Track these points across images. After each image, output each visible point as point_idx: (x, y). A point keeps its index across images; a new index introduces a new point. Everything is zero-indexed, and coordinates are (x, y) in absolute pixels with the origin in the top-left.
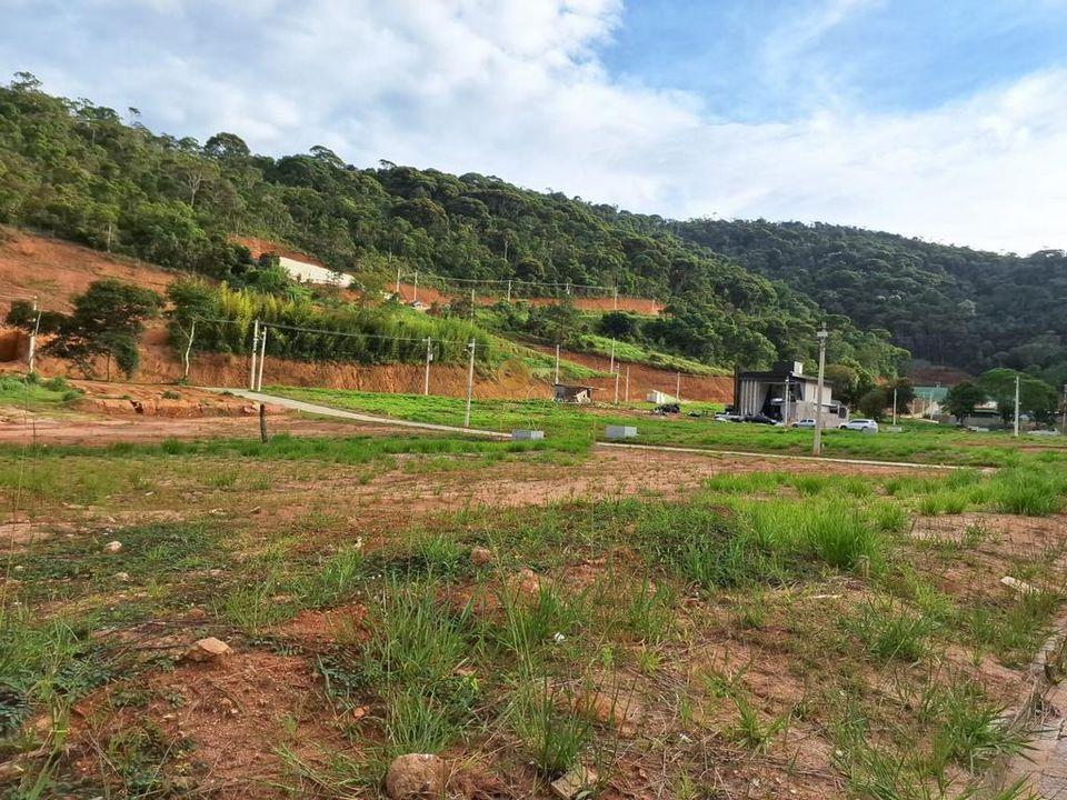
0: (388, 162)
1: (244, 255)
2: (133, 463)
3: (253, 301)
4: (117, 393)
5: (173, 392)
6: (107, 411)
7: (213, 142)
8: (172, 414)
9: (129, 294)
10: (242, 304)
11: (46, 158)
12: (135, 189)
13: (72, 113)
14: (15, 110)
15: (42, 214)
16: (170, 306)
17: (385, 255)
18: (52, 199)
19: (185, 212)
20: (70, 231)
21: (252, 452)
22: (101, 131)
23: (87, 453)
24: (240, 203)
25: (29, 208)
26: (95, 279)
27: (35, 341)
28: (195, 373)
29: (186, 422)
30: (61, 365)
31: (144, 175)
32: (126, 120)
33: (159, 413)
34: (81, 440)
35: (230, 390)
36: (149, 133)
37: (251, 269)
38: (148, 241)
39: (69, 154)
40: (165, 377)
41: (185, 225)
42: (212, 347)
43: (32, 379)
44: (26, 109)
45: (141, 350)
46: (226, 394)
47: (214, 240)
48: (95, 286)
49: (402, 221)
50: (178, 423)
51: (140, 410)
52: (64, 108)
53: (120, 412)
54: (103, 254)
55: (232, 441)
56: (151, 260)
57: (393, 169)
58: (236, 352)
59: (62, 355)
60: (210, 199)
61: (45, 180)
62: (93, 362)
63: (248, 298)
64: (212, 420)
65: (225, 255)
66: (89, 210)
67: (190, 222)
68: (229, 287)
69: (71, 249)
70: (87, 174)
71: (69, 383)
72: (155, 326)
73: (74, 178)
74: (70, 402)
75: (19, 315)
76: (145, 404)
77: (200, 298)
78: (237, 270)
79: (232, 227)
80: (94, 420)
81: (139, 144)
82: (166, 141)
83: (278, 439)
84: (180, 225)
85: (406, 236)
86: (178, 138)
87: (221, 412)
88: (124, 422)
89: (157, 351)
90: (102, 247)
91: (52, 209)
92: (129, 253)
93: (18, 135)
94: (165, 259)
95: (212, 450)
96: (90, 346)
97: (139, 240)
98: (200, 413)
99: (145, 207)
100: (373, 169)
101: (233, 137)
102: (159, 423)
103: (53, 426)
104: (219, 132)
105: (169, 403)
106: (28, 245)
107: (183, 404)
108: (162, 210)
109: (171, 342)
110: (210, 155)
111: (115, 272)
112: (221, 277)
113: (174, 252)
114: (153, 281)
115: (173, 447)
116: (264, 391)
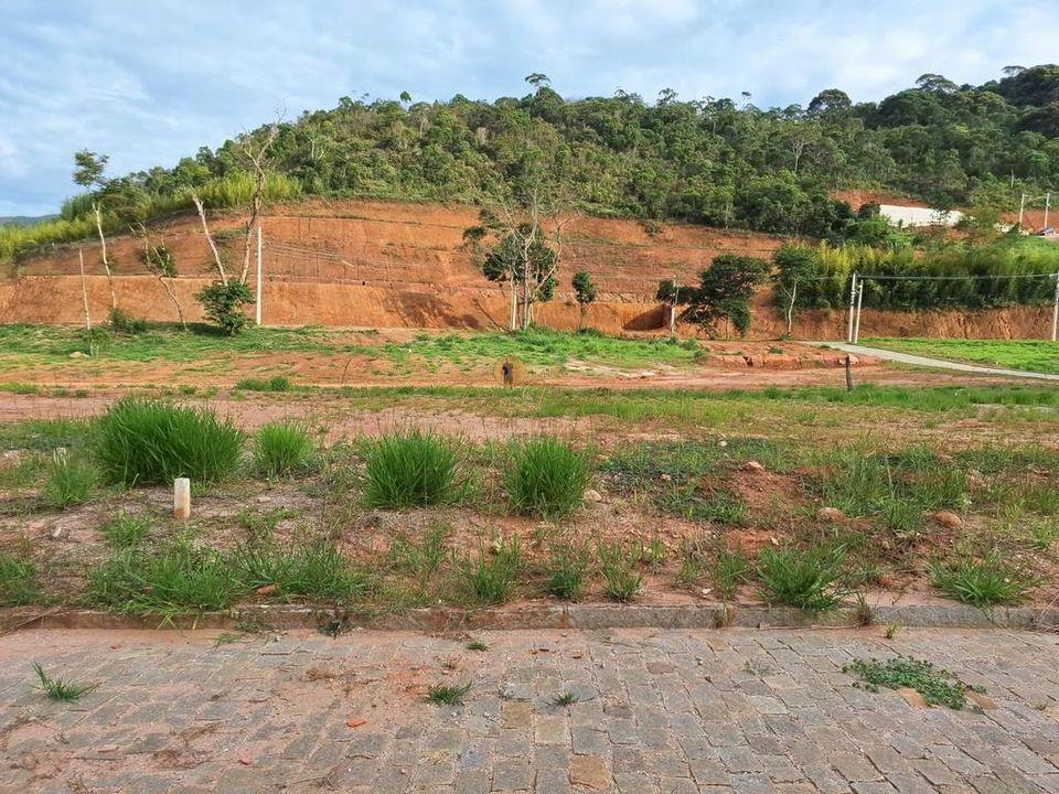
0: (1014, 68)
1: (843, 210)
2: (740, 404)
3: (851, 255)
4: (733, 349)
5: (778, 347)
6: (726, 365)
7: (816, 102)
8: (776, 366)
9: (742, 264)
10: (839, 260)
11: (681, 158)
12: (747, 167)
13: (699, 112)
14: (660, 123)
15: (679, 206)
16: (776, 270)
17: (1005, 180)
18: (685, 192)
19: (789, 179)
20: (696, 216)
21: (835, 398)
22: (722, 120)
23: (712, 397)
24: (841, 157)
25: (670, 202)
26: (716, 254)
27: (676, 311)
28: (798, 329)
29: (787, 373)
30: (693, 329)
31: (754, 152)
32: (740, 105)
33: (766, 365)
34: (707, 387)
35: (827, 344)
36: (758, 111)
37: (851, 222)
38: (758, 213)
39: (697, 149)
40: (772, 334)
41: (790, 191)
42: (813, 304)
43: (673, 341)
44: (667, 120)
45: (752, 311)
46: (824, 347)
47: (815, 200)
48: (717, 261)
49: (1030, 135)
50: (781, 374)
51: (750, 364)
52: (693, 110)
53: (735, 366)
54: (722, 231)
55: (822, 389)
56: (761, 230)
57: (1021, 74)
58: (835, 306)
59: (693, 320)
60: (812, 161)
61: (680, 177)
62: (716, 325)
63: (845, 252)
64: (809, 371)
65: (826, 214)
66: (711, 195)
67: (794, 187)
68: (828, 244)
69: (699, 231)
70: (709, 163)
71: (698, 343)
72: (763, 289)
73: (700, 169)
74: (699, 359)
75: (665, 292)
76: (754, 358)
77: (802, 259)
78: (837, 226)
79: (833, 183)
80: (716, 372)
81: (750, 124)
82: (772, 115)
83: (862, 387)
84: (784, 193)
85: (1035, 152)
86: (783, 108)
87: (818, 364)
88: (737, 374)
89: (765, 311)
90: (722, 225)
91: (686, 200)
92: (742, 226)
93: (662, 144)
94: (773, 227)
95: (804, 396)
96: (714, 312)
97: (752, 215)
98: (799, 365)
99: (755, 182)
100: (994, 82)
101: (834, 92)
102: (767, 374)
103: (694, 378)
104: (821, 91)
105: (774, 357)
106: (670, 233)
107: (785, 357)
108: (769, 182)
109: (777, 302)
110: (812, 116)
111: (729, 245)
112: (823, 234)
113: (780, 219)
114: (761, 249)
115: (772, 394)
116: (860, 343)
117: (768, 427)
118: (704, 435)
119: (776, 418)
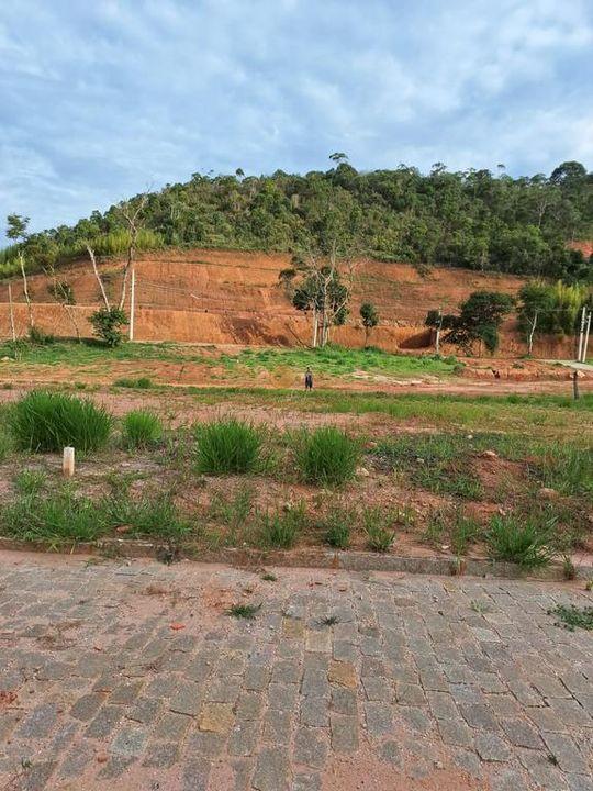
1: (577, 257)
2: (488, 407)
3: (582, 293)
4: (484, 365)
5: (521, 364)
6: (478, 376)
7: (557, 172)
8: (518, 379)
9: (493, 298)
10: (572, 296)
11: (448, 216)
12: (500, 222)
13: (464, 180)
14: (432, 189)
15: (445, 253)
16: (520, 303)
18: (450, 242)
19: (534, 232)
20: (458, 261)
21: (566, 404)
22: (482, 186)
23: (465, 401)
24: (576, 216)
25: (439, 250)
26: (474, 290)
27: (440, 334)
28: (537, 350)
29: (528, 384)
30: (453, 348)
31: (507, 211)
32: (496, 174)
33: (510, 378)
34: (462, 393)
35: (560, 362)
36: (511, 180)
37: (583, 267)
38: (507, 259)
39: (460, 209)
40: (516, 353)
41: (534, 242)
42: (550, 330)
43: (437, 358)
44: (438, 187)
45: (501, 336)
46: (557, 364)
47: (554, 249)
48: (473, 296)
50: (521, 385)
51: (497, 376)
52: (459, 179)
53: (485, 377)
54: (479, 272)
55: (555, 397)
56: (510, 272)
58: (567, 332)
59: (454, 342)
60: (553, 218)
61: (447, 231)
62: (471, 346)
63: (578, 290)
64: (544, 383)
65: (562, 260)
66: (471, 245)
67: (537, 239)
68: (563, 283)
69: (460, 272)
70: (470, 220)
71: (457, 359)
72: (510, 318)
73: (462, 225)
74: (457, 371)
75: (432, 319)
76: (501, 372)
77: (542, 295)
78: (571, 269)
79: (569, 236)
80: (470, 382)
81: (504, 189)
82: (522, 182)
83: (586, 397)
84: (529, 243)
86: (531, 177)
87: (552, 378)
88: (486, 384)
89: (511, 335)
90: (479, 268)
91: (451, 249)
92: (495, 269)
93: (433, 205)
94: (520, 270)
95: (538, 402)
96: (471, 336)
97: (503, 259)
98: (537, 378)
99: (506, 234)
101: (573, 164)
102: (510, 385)
103: (447, 385)
104: (562, 163)
105: (517, 371)
106: (437, 275)
107: (526, 372)
108: (517, 234)
109: (520, 329)
110: (554, 183)
111: (485, 284)
112: (559, 275)
113: (526, 263)
114: (509, 287)
115: (513, 400)
116: (588, 362)
117: (508, 425)
118: (456, 429)
119: (515, 419)
